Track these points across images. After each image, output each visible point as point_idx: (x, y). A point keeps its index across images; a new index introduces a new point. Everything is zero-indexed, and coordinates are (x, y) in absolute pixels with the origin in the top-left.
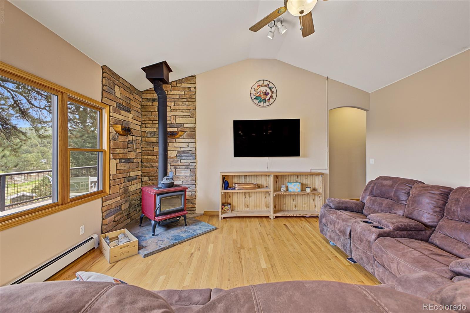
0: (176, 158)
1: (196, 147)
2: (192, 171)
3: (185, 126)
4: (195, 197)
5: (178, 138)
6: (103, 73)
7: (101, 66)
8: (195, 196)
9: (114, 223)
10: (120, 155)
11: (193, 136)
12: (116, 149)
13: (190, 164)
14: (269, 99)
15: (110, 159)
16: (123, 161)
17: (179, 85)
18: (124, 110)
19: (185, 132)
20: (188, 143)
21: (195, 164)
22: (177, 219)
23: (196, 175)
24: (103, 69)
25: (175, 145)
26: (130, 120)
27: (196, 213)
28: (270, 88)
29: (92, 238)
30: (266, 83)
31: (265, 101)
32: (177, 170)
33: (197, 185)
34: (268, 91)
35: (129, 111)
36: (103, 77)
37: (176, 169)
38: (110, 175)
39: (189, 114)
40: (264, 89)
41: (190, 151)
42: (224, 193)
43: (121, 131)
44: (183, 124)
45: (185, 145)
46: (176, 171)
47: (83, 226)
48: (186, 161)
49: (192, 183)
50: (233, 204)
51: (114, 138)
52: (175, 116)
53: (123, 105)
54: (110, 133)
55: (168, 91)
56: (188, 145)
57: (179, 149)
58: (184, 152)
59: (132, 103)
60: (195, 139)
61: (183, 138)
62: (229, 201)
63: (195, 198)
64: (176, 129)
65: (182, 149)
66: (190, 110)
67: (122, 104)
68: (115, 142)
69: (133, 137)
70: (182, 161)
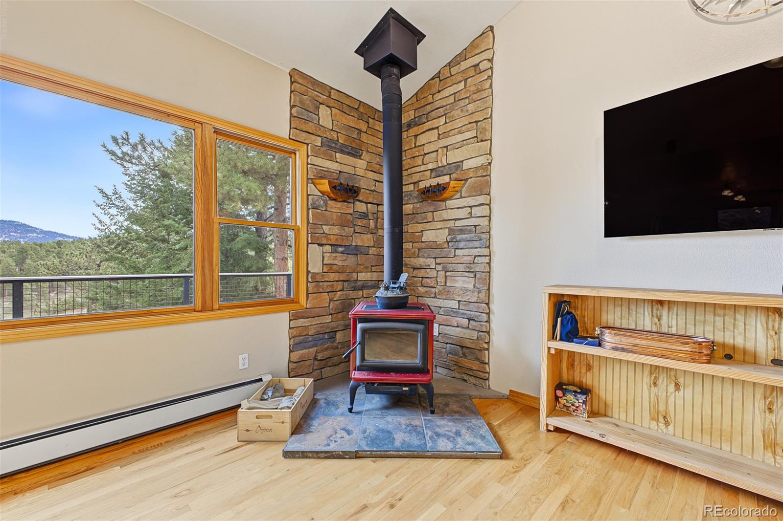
0: (446, 245)
1: (490, 217)
2: (479, 279)
3: (466, 165)
4: (486, 346)
5: (450, 198)
6: (292, 83)
7: (289, 71)
8: (488, 343)
9: (316, 362)
10: (332, 237)
11: (483, 188)
12: (322, 225)
13: (475, 261)
15: (308, 243)
16: (340, 249)
17: (454, 71)
18: (342, 152)
19: (466, 180)
20: (471, 207)
21: (487, 260)
22: (404, 389)
23: (489, 289)
24: (291, 77)
25: (446, 215)
26: (360, 172)
27: (489, 388)
29: (261, 380)
32: (448, 274)
33: (491, 316)
35: (355, 153)
36: (292, 92)
37: (446, 272)
38: (308, 272)
39: (474, 133)
41: (475, 226)
42: (556, 349)
43: (329, 190)
44: (462, 161)
45: (463, 213)
46: (446, 277)
47: (246, 355)
48: (466, 252)
49: (479, 307)
50: (602, 394)
51: (315, 204)
52: (446, 147)
53: (340, 141)
54: (308, 195)
55: (433, 95)
56: (470, 213)
57: (451, 224)
58: (462, 231)
59: (364, 137)
60: (489, 194)
61: (461, 197)
62: (587, 380)
63: (488, 349)
64: (445, 179)
65: (458, 223)
66: (477, 122)
67: (338, 140)
68: (318, 212)
69: (369, 205)
70: (458, 252)
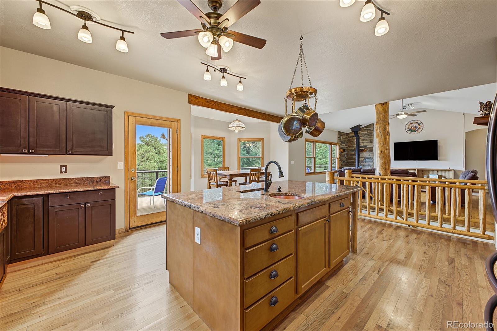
0: (364, 161)
1: (373, 156)
3: (368, 146)
5: (364, 152)
6: (338, 133)
7: (337, 131)
10: (342, 159)
11: (371, 151)
12: (341, 157)
13: (370, 164)
14: (418, 130)
15: (339, 161)
17: (365, 129)
19: (368, 149)
20: (369, 154)
21: (373, 163)
25: (363, 155)
26: (344, 146)
28: (419, 124)
30: (416, 122)
31: (415, 131)
34: (417, 125)
35: (344, 143)
36: (338, 135)
38: (339, 166)
39: (370, 141)
40: (414, 125)
41: (370, 157)
43: (342, 151)
48: (368, 162)
51: (340, 154)
52: (363, 142)
54: (339, 152)
55: (360, 133)
57: (364, 157)
58: (367, 158)
59: (345, 139)
60: (373, 152)
61: (367, 152)
64: (364, 148)
66: (370, 139)
69: (345, 152)
70: (366, 162)
